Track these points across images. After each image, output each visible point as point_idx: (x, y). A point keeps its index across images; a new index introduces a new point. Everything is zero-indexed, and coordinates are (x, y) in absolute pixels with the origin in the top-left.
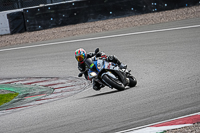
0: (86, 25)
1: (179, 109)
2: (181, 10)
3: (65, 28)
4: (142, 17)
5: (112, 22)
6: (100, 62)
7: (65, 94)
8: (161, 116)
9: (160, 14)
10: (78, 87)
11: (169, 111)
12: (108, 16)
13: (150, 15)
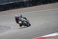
0: (8, 11)
1: (35, 35)
2: (36, 6)
3: (2, 12)
4: (25, 8)
5: (16, 10)
6: (22, 19)
7: (2, 31)
8: (30, 37)
9: (30, 7)
10: (6, 29)
11: (33, 36)
12: (15, 8)
13: (27, 8)
